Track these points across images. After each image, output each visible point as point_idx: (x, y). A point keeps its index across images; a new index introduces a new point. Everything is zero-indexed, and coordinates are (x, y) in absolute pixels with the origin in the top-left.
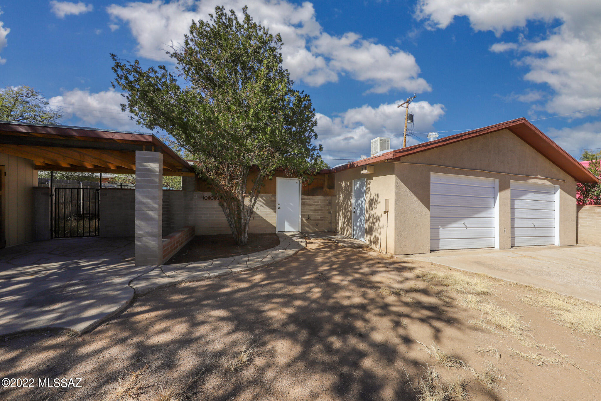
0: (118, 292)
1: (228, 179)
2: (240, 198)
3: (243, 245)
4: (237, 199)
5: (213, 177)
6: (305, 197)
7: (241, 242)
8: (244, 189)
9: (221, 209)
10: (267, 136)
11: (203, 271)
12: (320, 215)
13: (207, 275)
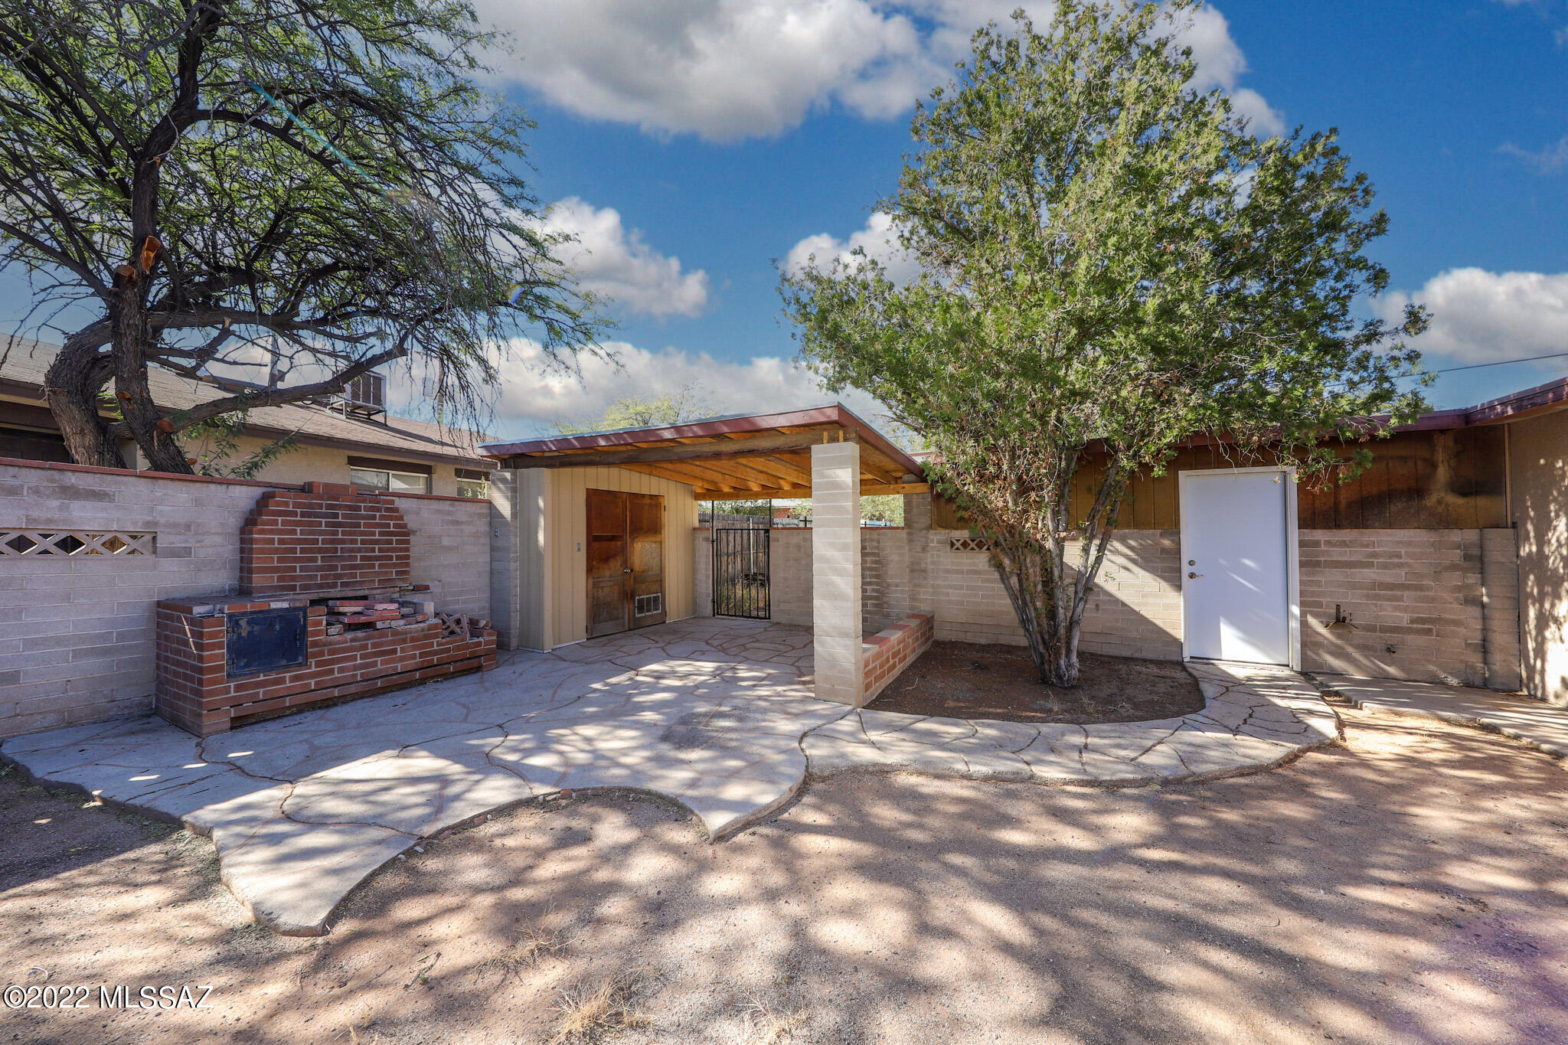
0: (781, 757)
1: (1013, 491)
2: (1049, 544)
3: (1066, 688)
4: (1042, 547)
5: (972, 490)
6: (1319, 535)
7: (1060, 677)
8: (1062, 517)
9: (997, 576)
10: (1145, 331)
11: (951, 751)
12: (1405, 610)
13: (960, 767)
